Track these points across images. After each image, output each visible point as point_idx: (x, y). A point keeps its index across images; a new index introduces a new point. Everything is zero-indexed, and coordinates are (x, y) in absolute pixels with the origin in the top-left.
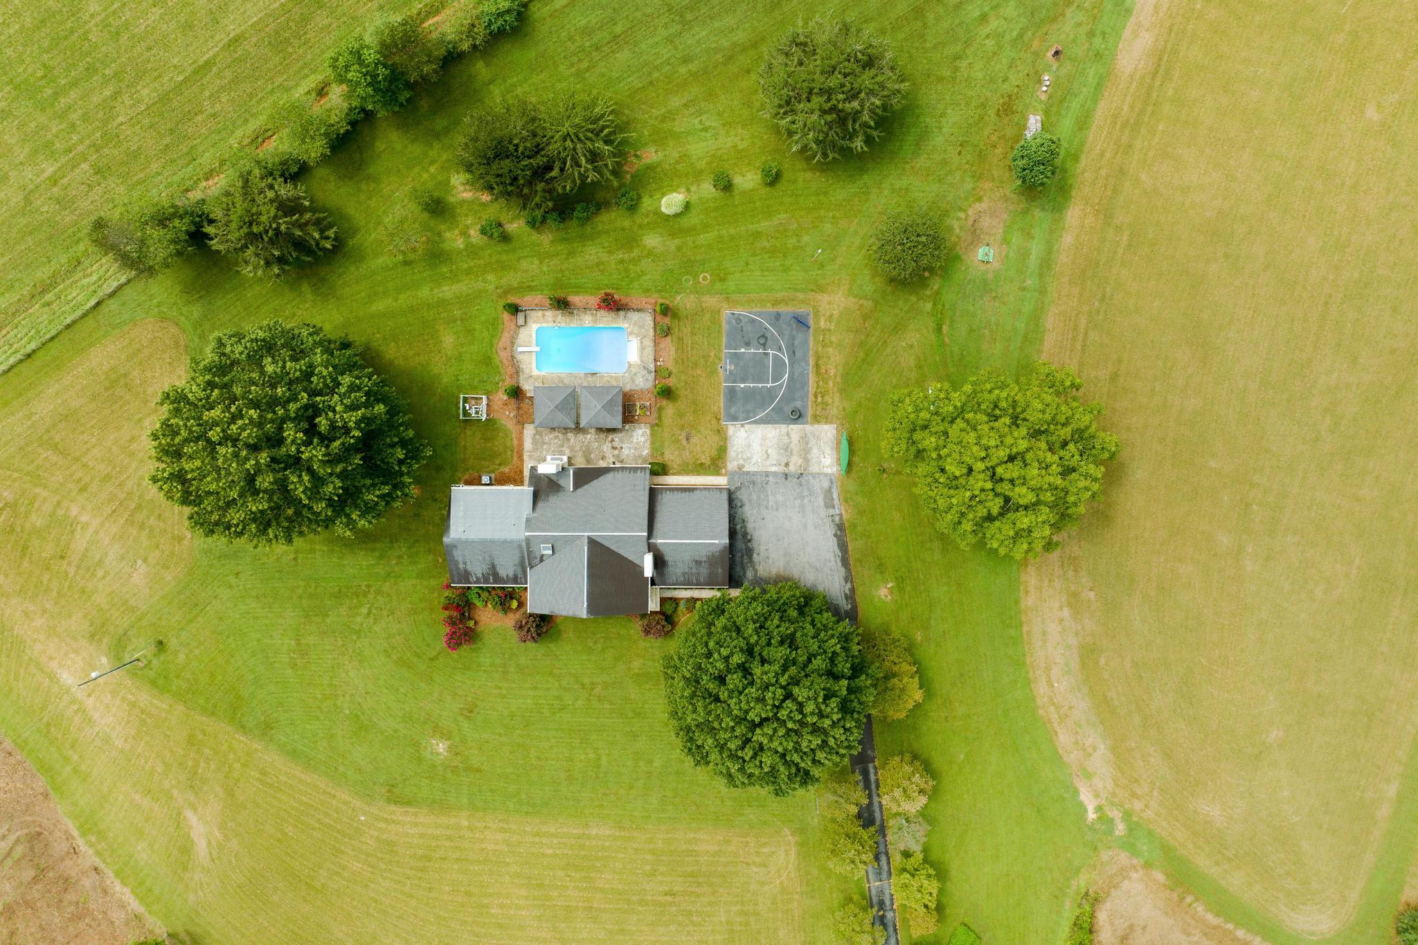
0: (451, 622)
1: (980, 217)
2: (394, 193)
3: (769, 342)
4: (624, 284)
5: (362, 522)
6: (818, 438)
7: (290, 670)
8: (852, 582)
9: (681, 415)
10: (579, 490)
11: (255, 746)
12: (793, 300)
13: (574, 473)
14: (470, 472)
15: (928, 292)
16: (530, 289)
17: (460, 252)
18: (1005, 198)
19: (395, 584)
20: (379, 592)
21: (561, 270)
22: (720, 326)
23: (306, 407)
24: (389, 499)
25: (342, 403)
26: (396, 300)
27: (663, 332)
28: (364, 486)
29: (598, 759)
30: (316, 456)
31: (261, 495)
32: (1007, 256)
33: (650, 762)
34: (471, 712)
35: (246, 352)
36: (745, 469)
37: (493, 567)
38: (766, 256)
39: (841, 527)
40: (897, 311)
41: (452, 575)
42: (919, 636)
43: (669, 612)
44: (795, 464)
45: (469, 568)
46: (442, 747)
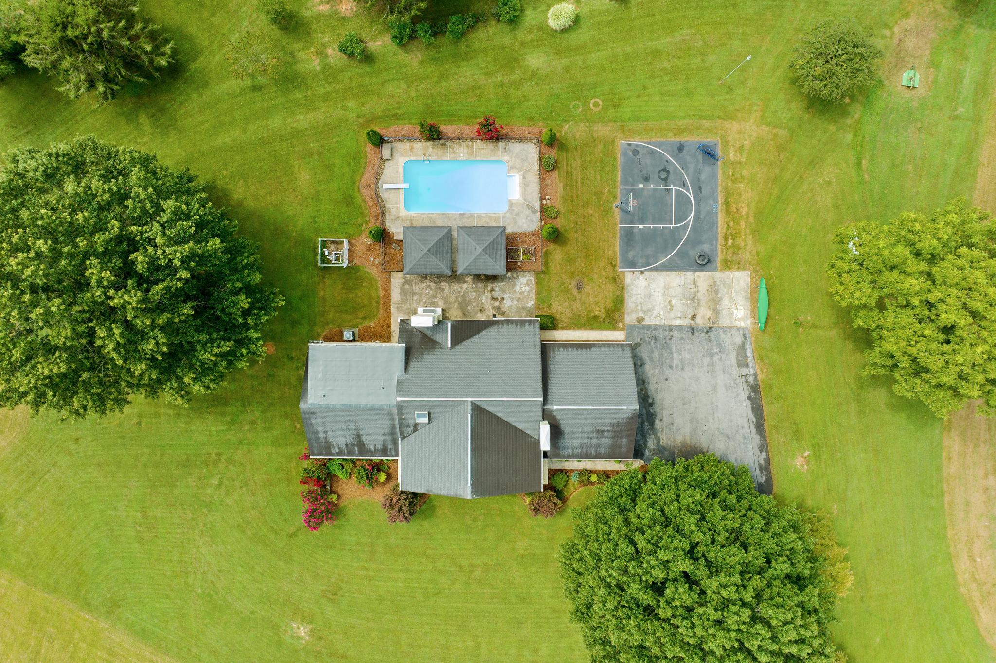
0: (311, 497)
1: (906, 36)
2: (241, 8)
3: (672, 177)
4: (503, 111)
5: (197, 387)
6: (730, 287)
7: (136, 545)
8: (767, 451)
9: (570, 261)
10: (458, 348)
11: (102, 625)
12: (698, 128)
13: (452, 326)
14: (331, 326)
15: (849, 121)
16: (397, 117)
17: (316, 75)
18: (936, 15)
19: (249, 451)
20: (230, 461)
21: (432, 95)
22: (615, 159)
23: (119, 239)
24: (230, 358)
25: (164, 234)
26: (245, 131)
27: (548, 167)
28: (199, 341)
29: (478, 646)
30: (129, 303)
31: (57, 354)
32: (935, 81)
33: (536, 651)
34: (335, 594)
35: (42, 168)
36: (645, 323)
37: (359, 436)
38: (666, 78)
39: (755, 389)
40: (814, 141)
41: (310, 446)
42: (835, 509)
43: (560, 487)
44: (703, 317)
45: (330, 437)
46: (303, 631)
